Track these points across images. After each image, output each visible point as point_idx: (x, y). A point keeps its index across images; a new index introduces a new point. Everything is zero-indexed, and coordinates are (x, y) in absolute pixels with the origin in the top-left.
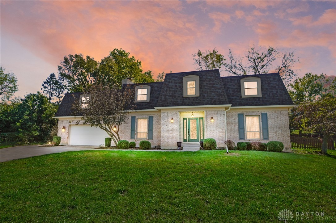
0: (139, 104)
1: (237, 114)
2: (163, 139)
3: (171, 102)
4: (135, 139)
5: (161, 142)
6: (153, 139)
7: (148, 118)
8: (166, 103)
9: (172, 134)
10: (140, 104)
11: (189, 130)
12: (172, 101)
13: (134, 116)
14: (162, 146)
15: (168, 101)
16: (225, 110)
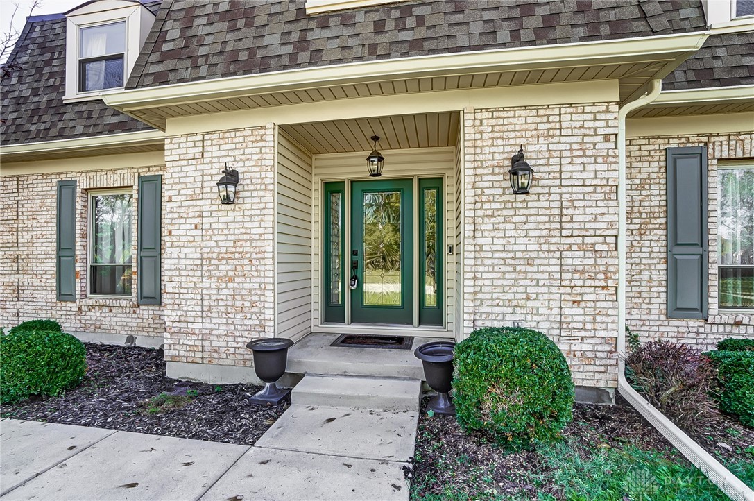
0: (84, 108)
1: (657, 148)
2: (176, 315)
3: (221, 53)
4: (74, 301)
5: (167, 335)
6: (160, 305)
7: (135, 187)
8: (188, 63)
9: (231, 280)
10: (91, 112)
11: (354, 253)
12: (229, 47)
13: (70, 177)
14: (174, 359)
15: (203, 51)
16: (621, 104)
